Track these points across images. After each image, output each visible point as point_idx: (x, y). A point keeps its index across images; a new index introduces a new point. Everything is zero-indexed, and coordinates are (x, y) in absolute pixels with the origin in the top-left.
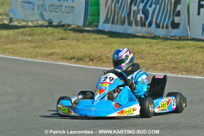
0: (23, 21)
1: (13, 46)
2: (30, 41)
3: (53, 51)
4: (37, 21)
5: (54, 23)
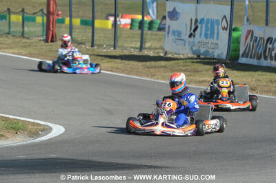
0: (176, 54)
2: (185, 70)
4: (187, 54)
5: (202, 56)
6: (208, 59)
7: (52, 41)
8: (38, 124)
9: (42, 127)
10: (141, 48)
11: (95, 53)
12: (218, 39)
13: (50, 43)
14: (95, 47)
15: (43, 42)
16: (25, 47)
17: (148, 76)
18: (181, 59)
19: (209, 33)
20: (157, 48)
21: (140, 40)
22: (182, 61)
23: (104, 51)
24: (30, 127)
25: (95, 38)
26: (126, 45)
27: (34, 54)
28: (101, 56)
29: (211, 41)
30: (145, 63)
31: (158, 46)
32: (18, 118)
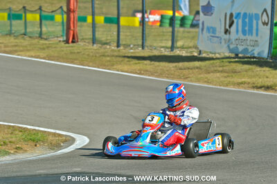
0: (211, 53)
1: (207, 76)
2: (221, 72)
3: (243, 80)
4: (224, 53)
5: (240, 55)
6: (247, 58)
7: (73, 42)
8: (60, 135)
9: (64, 138)
10: (172, 48)
11: (121, 54)
12: (257, 35)
13: (71, 45)
14: (122, 48)
15: (63, 44)
16: (44, 49)
17: (180, 78)
18: (217, 59)
19: (247, 28)
20: (190, 47)
21: (171, 38)
22: (218, 61)
23: (131, 52)
24: (50, 138)
25: (121, 37)
26: (155, 45)
27: (53, 57)
28: (128, 57)
29: (249, 37)
30: (176, 64)
31: (191, 44)
32: (37, 128)
